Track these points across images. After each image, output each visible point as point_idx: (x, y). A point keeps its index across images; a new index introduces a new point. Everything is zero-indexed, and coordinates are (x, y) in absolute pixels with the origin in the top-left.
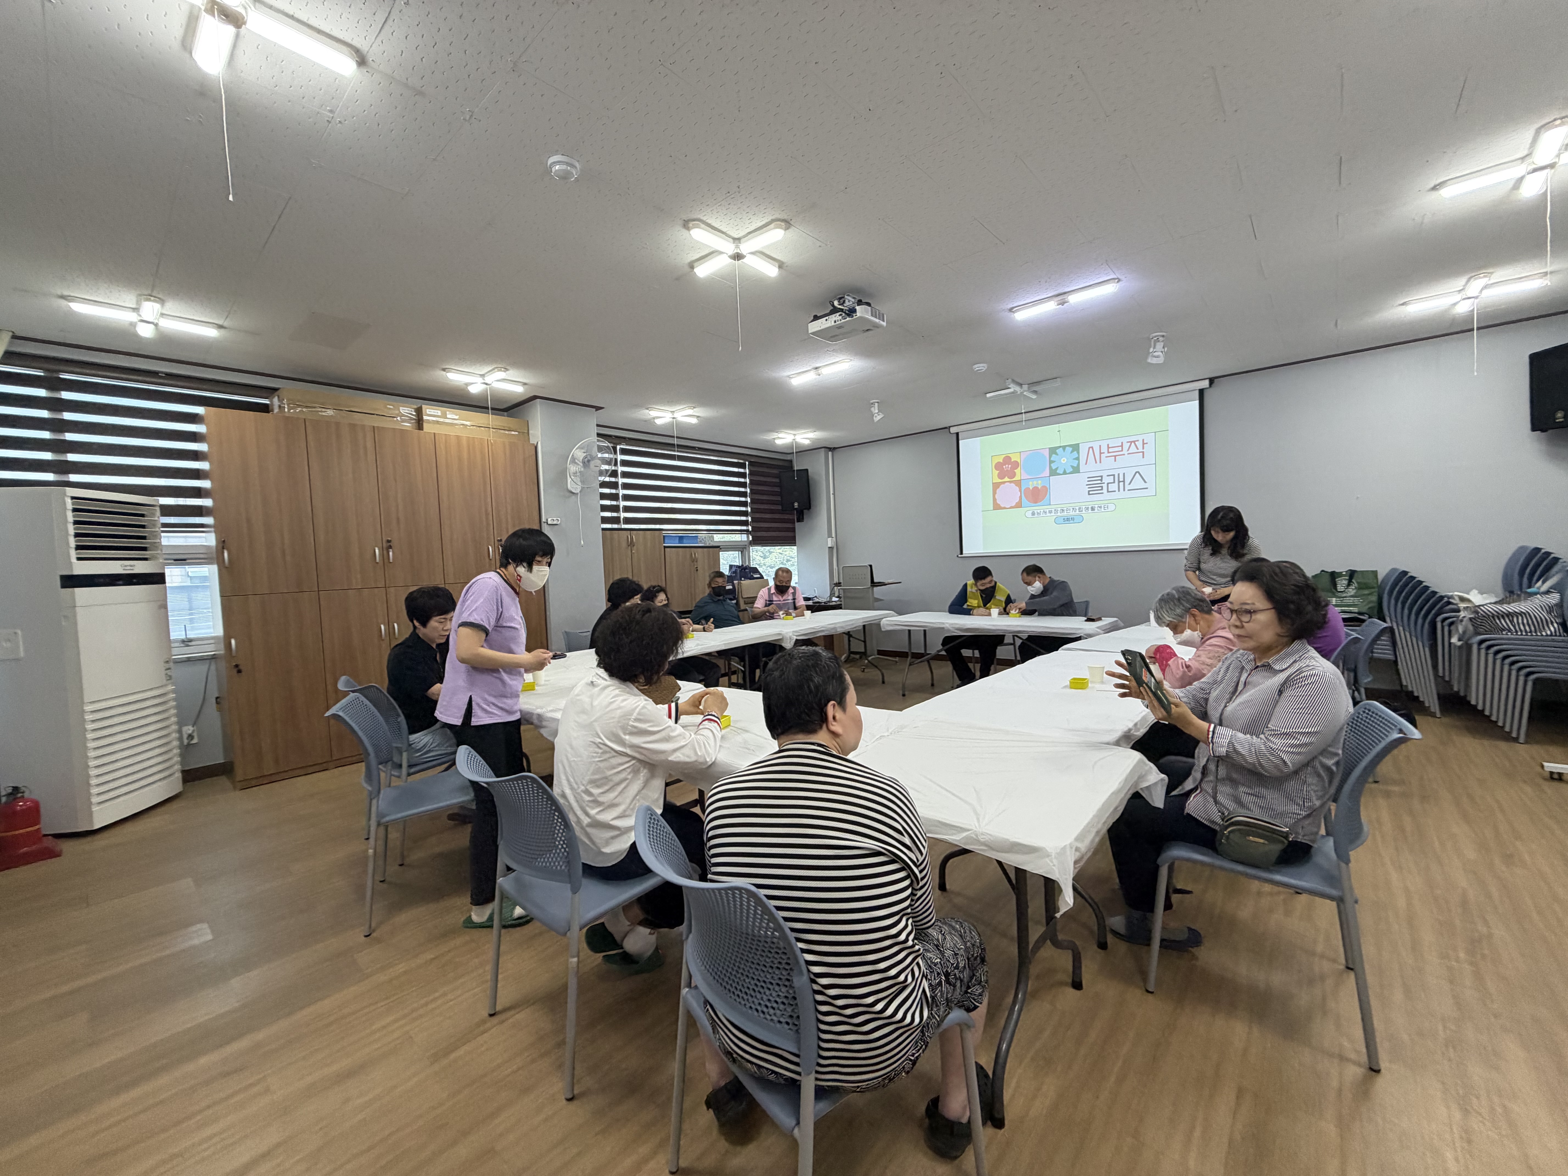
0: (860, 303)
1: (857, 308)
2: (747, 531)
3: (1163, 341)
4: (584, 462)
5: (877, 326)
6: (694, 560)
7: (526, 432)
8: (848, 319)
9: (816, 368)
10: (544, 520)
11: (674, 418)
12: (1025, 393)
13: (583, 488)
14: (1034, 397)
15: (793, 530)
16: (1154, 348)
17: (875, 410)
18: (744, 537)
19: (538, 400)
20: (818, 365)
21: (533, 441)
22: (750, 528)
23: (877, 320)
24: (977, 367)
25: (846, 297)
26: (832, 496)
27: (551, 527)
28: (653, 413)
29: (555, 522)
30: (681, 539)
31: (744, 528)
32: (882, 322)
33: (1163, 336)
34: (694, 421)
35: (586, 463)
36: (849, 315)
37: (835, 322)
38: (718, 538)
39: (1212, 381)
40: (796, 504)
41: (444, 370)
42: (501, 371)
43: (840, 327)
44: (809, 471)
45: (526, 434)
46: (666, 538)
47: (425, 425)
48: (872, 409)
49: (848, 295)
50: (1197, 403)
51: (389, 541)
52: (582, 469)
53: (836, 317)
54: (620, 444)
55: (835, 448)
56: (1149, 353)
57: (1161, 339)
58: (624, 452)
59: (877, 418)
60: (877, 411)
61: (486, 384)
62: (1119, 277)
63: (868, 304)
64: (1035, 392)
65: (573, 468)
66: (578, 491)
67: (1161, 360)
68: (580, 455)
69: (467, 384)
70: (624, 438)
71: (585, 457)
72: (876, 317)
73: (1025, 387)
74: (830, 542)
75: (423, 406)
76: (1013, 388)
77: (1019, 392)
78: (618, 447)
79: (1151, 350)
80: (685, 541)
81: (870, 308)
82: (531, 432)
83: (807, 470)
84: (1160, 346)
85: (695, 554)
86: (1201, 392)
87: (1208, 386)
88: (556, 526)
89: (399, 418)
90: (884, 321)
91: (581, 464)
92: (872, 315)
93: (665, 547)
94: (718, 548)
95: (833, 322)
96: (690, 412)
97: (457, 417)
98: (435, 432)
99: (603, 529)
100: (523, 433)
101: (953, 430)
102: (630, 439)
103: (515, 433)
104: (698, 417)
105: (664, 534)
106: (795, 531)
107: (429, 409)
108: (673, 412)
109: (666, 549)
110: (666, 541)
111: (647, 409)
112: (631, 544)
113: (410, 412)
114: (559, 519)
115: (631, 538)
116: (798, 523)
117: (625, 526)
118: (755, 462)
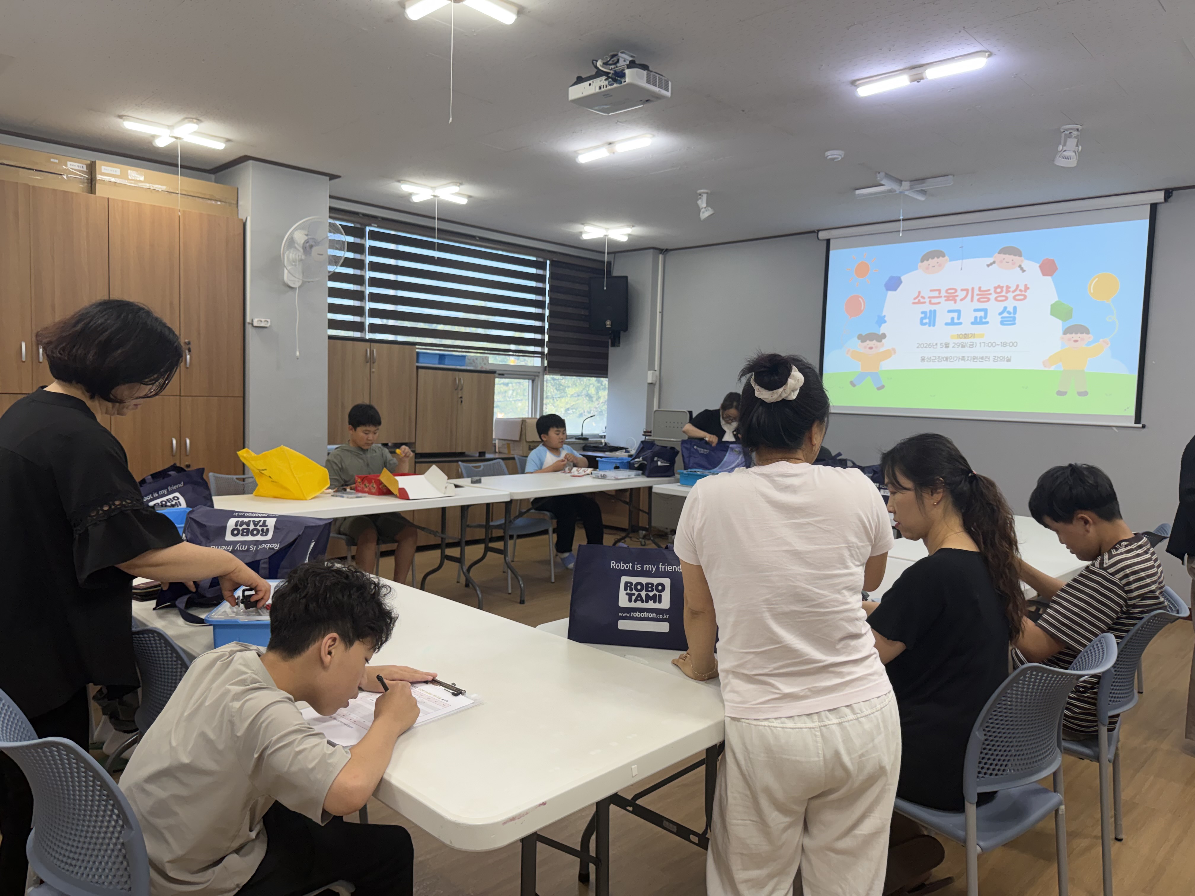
0: (632, 65)
1: (627, 72)
2: (542, 353)
3: (1075, 137)
4: (304, 248)
5: (659, 97)
6: (457, 388)
7: (235, 202)
8: (615, 85)
9: (610, 144)
10: (248, 320)
11: (435, 196)
12: (907, 193)
13: (304, 283)
14: (921, 198)
15: (606, 356)
16: (1065, 145)
17: (702, 203)
18: (536, 362)
19: (251, 162)
20: (611, 140)
21: (242, 216)
22: (546, 350)
23: (656, 89)
24: (831, 154)
25: (620, 54)
26: (658, 315)
27: (257, 329)
28: (405, 188)
29: (262, 325)
30: (442, 357)
31: (538, 349)
32: (663, 92)
33: (1078, 130)
34: (463, 201)
35: (308, 247)
36: (615, 80)
37: (600, 88)
38: (494, 360)
39: (1169, 193)
40: (608, 323)
41: (120, 117)
42: (192, 122)
43: (606, 94)
44: (629, 278)
45: (235, 206)
46: (421, 355)
47: (98, 186)
48: (699, 202)
49: (622, 53)
50: (1147, 222)
52: (303, 257)
53: (602, 81)
54: (370, 225)
55: (667, 250)
56: (1057, 152)
57: (1075, 133)
58: (374, 236)
59: (705, 214)
60: (704, 205)
61: (177, 138)
62: (990, 50)
63: (644, 67)
64: (923, 192)
65: (290, 256)
66: (296, 285)
67: (1073, 163)
68: (300, 237)
69: (154, 137)
70: (375, 217)
71: (307, 242)
72: (655, 85)
73: (906, 185)
74: (650, 377)
75: (98, 163)
76: (888, 185)
77: (898, 192)
78: (368, 229)
79: (1060, 148)
80: (447, 361)
81: (645, 72)
82: (240, 203)
83: (626, 277)
84: (1072, 143)
85: (460, 380)
86: (1154, 207)
87: (1163, 200)
88: (265, 330)
89: (65, 177)
90: (667, 90)
91: (302, 250)
92: (648, 82)
93: (418, 367)
94: (493, 373)
95: (597, 88)
96: (456, 189)
97: (142, 178)
98: (110, 197)
99: (331, 337)
100: (230, 204)
101: (823, 235)
102: (384, 219)
103: (219, 203)
104: (470, 197)
105: (417, 350)
106: (607, 359)
107: (105, 165)
108: (433, 188)
109: (420, 370)
110: (421, 360)
111: (399, 181)
112: (370, 360)
113: (81, 169)
114: (269, 320)
115: (372, 352)
116: (613, 348)
117: (369, 336)
118: (560, 262)
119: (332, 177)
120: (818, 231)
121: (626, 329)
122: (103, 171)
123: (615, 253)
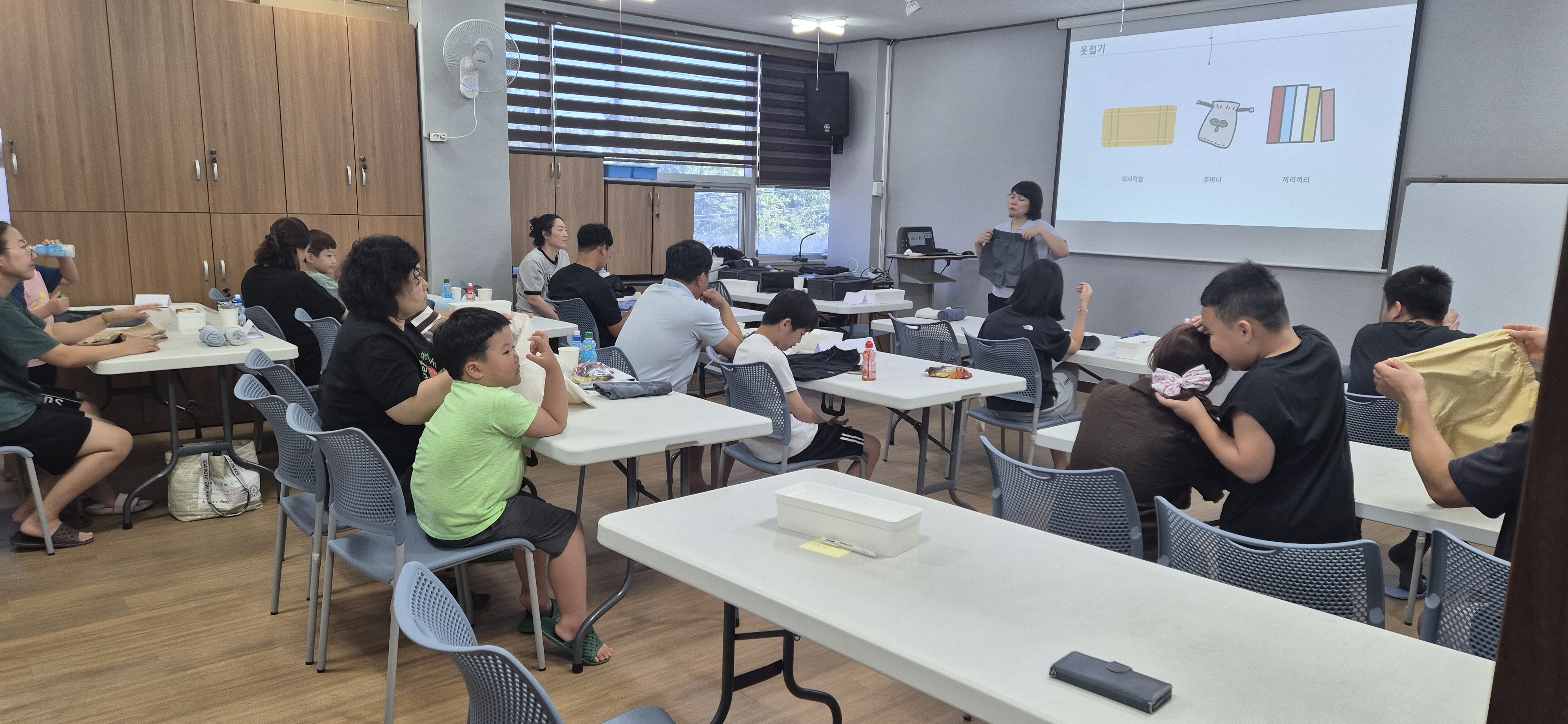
2: (754, 163)
6: (653, 204)
7: (405, 6)
10: (425, 135)
13: (481, 93)
18: (746, 173)
22: (758, 159)
26: (886, 117)
27: (434, 144)
29: (439, 139)
30: (634, 170)
31: (749, 158)
40: (827, 126)
44: (851, 75)
45: (405, 10)
46: (610, 168)
51: (212, 153)
54: (555, 23)
55: (893, 41)
58: (560, 35)
59: (911, 9)
65: (465, 65)
66: (474, 96)
70: (561, 15)
74: (876, 189)
78: (553, 27)
80: (640, 174)
82: (410, 7)
83: (848, 74)
85: (654, 195)
88: (442, 144)
93: (606, 182)
94: (693, 186)
98: (274, 6)
99: (513, 152)
100: (400, 8)
101: (1063, 24)
102: (569, 15)
103: (388, 8)
105: (605, 162)
106: (829, 167)
109: (609, 185)
110: (611, 173)
112: (555, 175)
114: (446, 134)
115: (556, 166)
116: (835, 155)
118: (773, 56)
120: (1058, 19)
121: (847, 135)
123: (838, 44)
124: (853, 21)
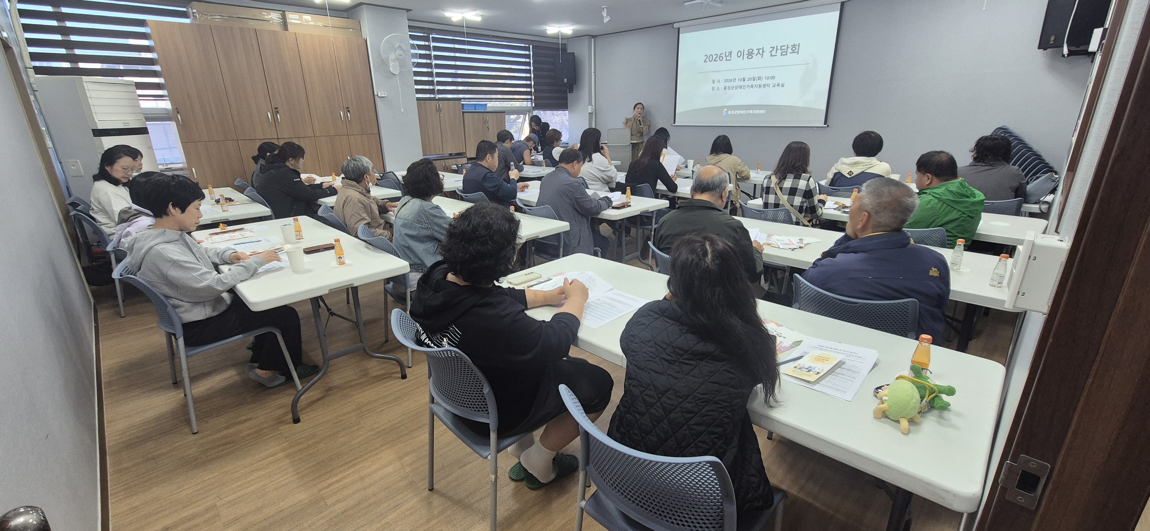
2: (531, 99)
6: (485, 122)
7: (360, 29)
10: (376, 94)
11: (463, 17)
13: (401, 70)
17: (604, 14)
18: (529, 104)
19: (364, 5)
21: (364, 37)
22: (533, 97)
26: (593, 74)
27: (380, 98)
28: (448, 14)
29: (383, 95)
30: (476, 105)
31: (529, 97)
34: (479, 19)
40: (566, 80)
44: (576, 54)
45: (360, 31)
46: (465, 105)
47: (289, 27)
54: (432, 34)
55: (596, 36)
58: (435, 40)
59: (606, 20)
65: (392, 57)
66: (397, 73)
70: (434, 29)
74: (590, 109)
75: (287, 12)
78: (431, 36)
80: (479, 107)
82: (362, 29)
83: (574, 53)
85: (486, 117)
86: (841, 4)
88: (385, 98)
89: (272, 22)
93: (463, 112)
94: (505, 112)
96: (474, 13)
97: (310, 20)
98: (296, 32)
99: (418, 99)
100: (357, 30)
101: (676, 25)
102: (438, 30)
103: (351, 30)
104: (482, 16)
105: (462, 103)
106: (567, 99)
107: (290, 14)
108: (462, 13)
109: (465, 114)
110: (465, 108)
111: (443, 10)
112: (439, 110)
113: (279, 17)
114: (386, 93)
115: (439, 106)
116: (570, 94)
117: (438, 96)
118: (537, 46)
119: (408, 10)
120: (674, 23)
121: (575, 84)
122: (290, 17)
123: (568, 38)
124: (576, 27)
